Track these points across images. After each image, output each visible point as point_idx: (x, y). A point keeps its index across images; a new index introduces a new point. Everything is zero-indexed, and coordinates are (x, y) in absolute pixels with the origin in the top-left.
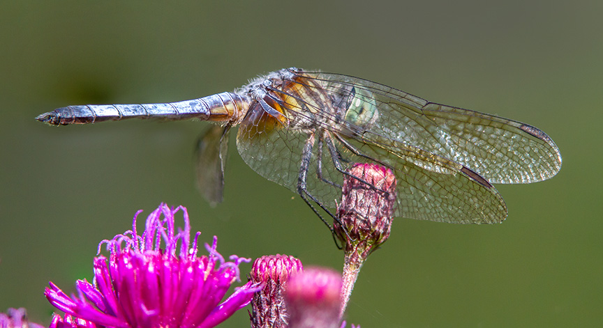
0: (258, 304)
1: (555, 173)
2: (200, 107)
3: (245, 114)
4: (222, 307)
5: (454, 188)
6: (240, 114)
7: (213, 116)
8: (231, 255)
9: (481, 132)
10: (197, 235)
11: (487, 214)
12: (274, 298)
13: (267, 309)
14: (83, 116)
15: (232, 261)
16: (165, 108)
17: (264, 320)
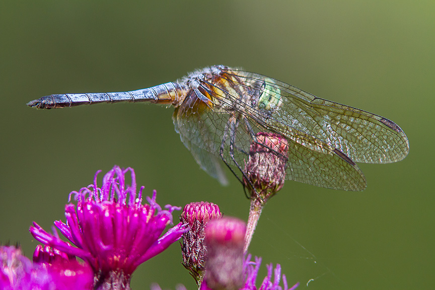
0: (187, 238)
1: (404, 156)
2: (151, 95)
3: (184, 99)
4: (159, 242)
5: (329, 164)
6: (180, 99)
7: (160, 101)
8: (167, 204)
9: (352, 123)
10: (142, 189)
11: (352, 184)
12: (199, 234)
13: (194, 242)
14: (62, 102)
15: (166, 209)
16: (124, 95)
17: (192, 249)
